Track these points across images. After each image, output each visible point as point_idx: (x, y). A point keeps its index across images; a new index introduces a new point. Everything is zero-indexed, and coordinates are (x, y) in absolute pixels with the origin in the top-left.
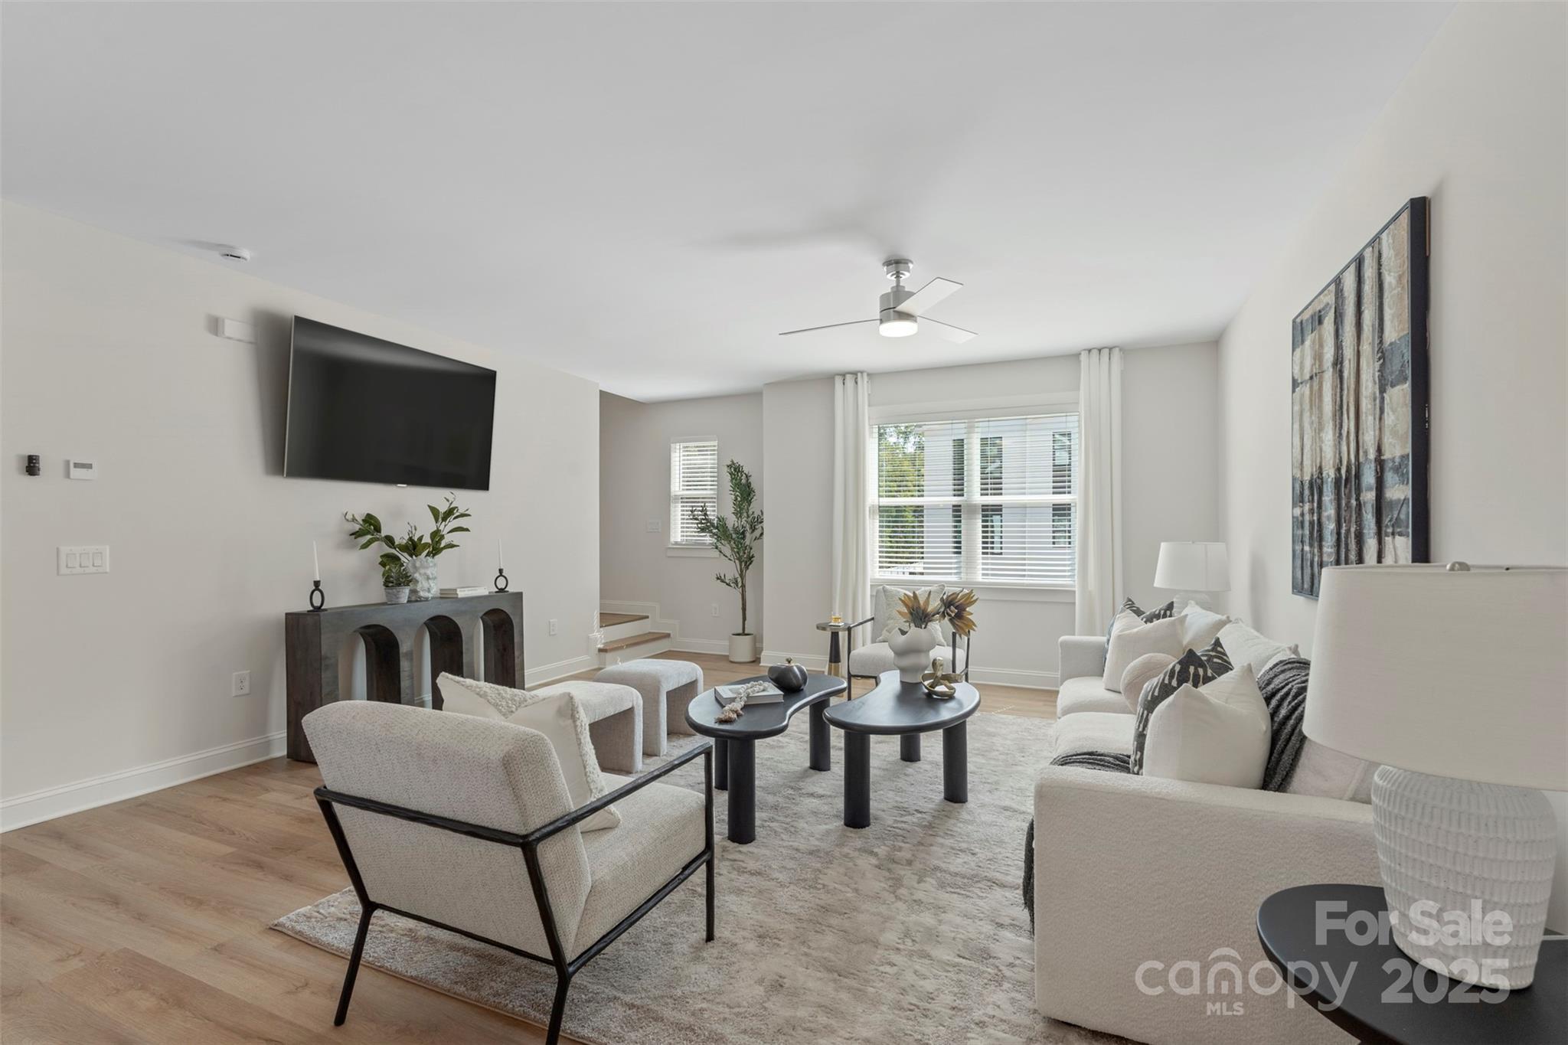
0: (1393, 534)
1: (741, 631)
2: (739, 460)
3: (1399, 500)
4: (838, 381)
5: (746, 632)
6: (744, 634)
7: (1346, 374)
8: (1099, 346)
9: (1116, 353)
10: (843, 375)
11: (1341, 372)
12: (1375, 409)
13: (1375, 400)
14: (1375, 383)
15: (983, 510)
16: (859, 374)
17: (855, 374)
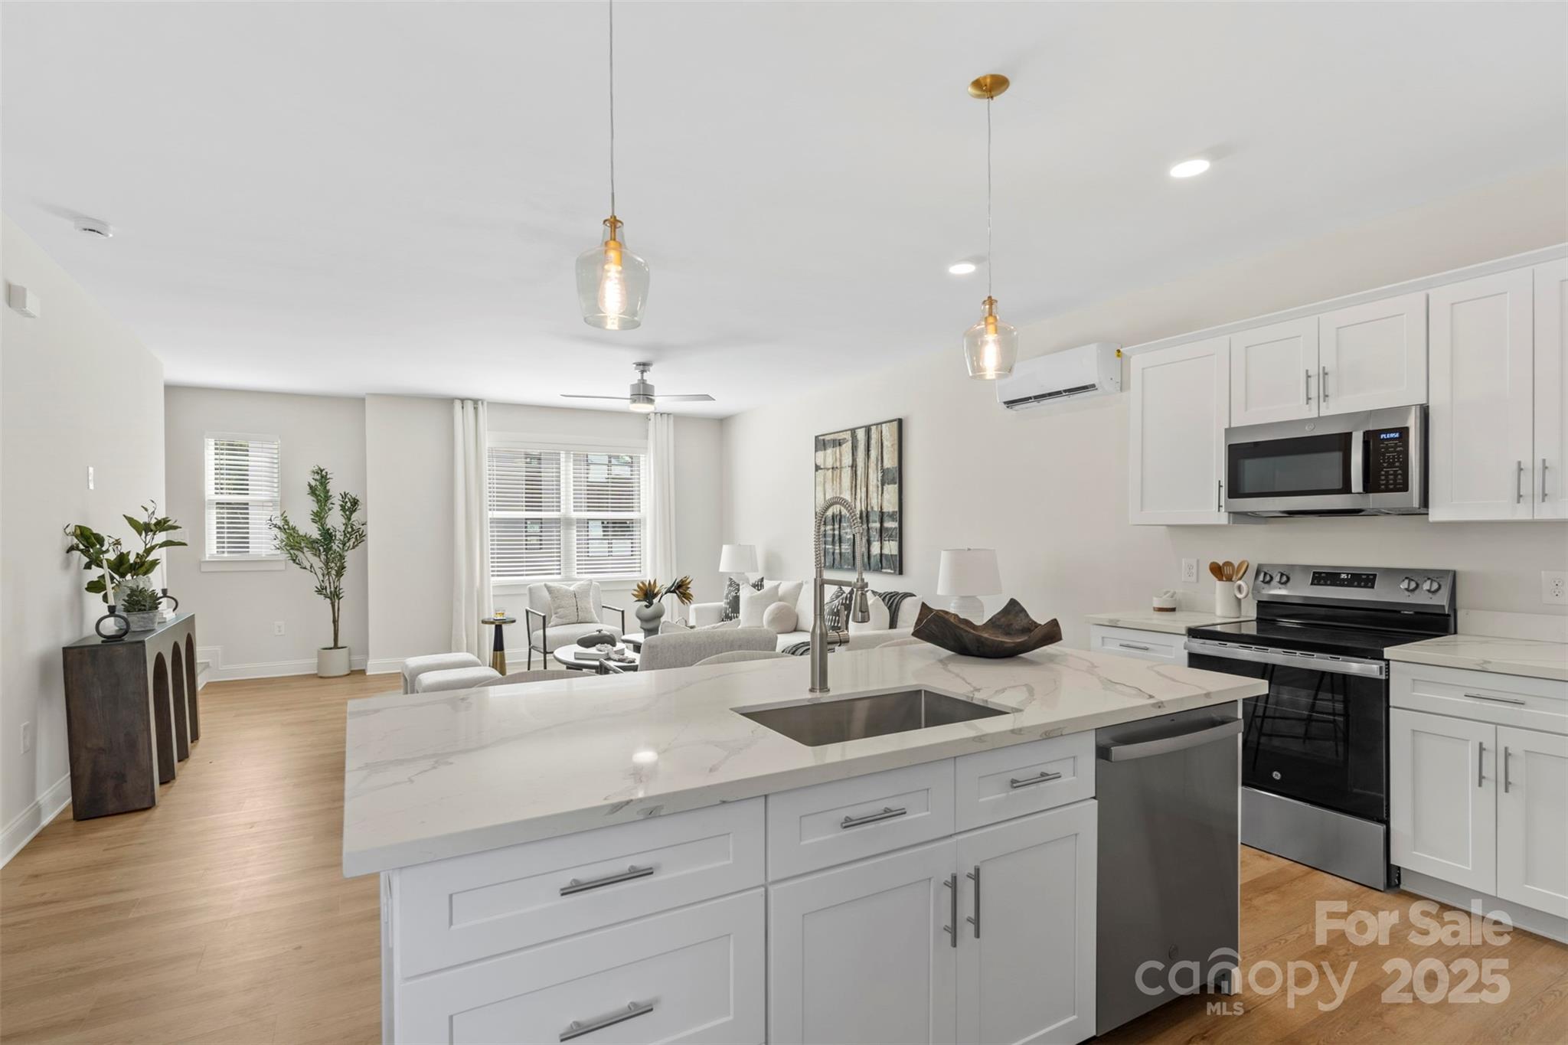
0: (889, 540)
1: (332, 645)
2: (328, 469)
3: (891, 528)
4: (458, 405)
5: (340, 645)
6: (336, 647)
7: (859, 473)
8: (662, 412)
9: (672, 417)
10: (463, 400)
11: (856, 471)
12: (878, 490)
13: (878, 487)
14: (878, 480)
15: (578, 523)
16: (480, 403)
17: (475, 401)
